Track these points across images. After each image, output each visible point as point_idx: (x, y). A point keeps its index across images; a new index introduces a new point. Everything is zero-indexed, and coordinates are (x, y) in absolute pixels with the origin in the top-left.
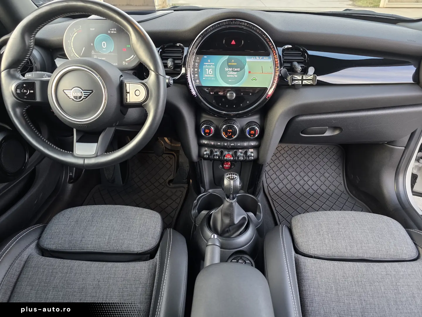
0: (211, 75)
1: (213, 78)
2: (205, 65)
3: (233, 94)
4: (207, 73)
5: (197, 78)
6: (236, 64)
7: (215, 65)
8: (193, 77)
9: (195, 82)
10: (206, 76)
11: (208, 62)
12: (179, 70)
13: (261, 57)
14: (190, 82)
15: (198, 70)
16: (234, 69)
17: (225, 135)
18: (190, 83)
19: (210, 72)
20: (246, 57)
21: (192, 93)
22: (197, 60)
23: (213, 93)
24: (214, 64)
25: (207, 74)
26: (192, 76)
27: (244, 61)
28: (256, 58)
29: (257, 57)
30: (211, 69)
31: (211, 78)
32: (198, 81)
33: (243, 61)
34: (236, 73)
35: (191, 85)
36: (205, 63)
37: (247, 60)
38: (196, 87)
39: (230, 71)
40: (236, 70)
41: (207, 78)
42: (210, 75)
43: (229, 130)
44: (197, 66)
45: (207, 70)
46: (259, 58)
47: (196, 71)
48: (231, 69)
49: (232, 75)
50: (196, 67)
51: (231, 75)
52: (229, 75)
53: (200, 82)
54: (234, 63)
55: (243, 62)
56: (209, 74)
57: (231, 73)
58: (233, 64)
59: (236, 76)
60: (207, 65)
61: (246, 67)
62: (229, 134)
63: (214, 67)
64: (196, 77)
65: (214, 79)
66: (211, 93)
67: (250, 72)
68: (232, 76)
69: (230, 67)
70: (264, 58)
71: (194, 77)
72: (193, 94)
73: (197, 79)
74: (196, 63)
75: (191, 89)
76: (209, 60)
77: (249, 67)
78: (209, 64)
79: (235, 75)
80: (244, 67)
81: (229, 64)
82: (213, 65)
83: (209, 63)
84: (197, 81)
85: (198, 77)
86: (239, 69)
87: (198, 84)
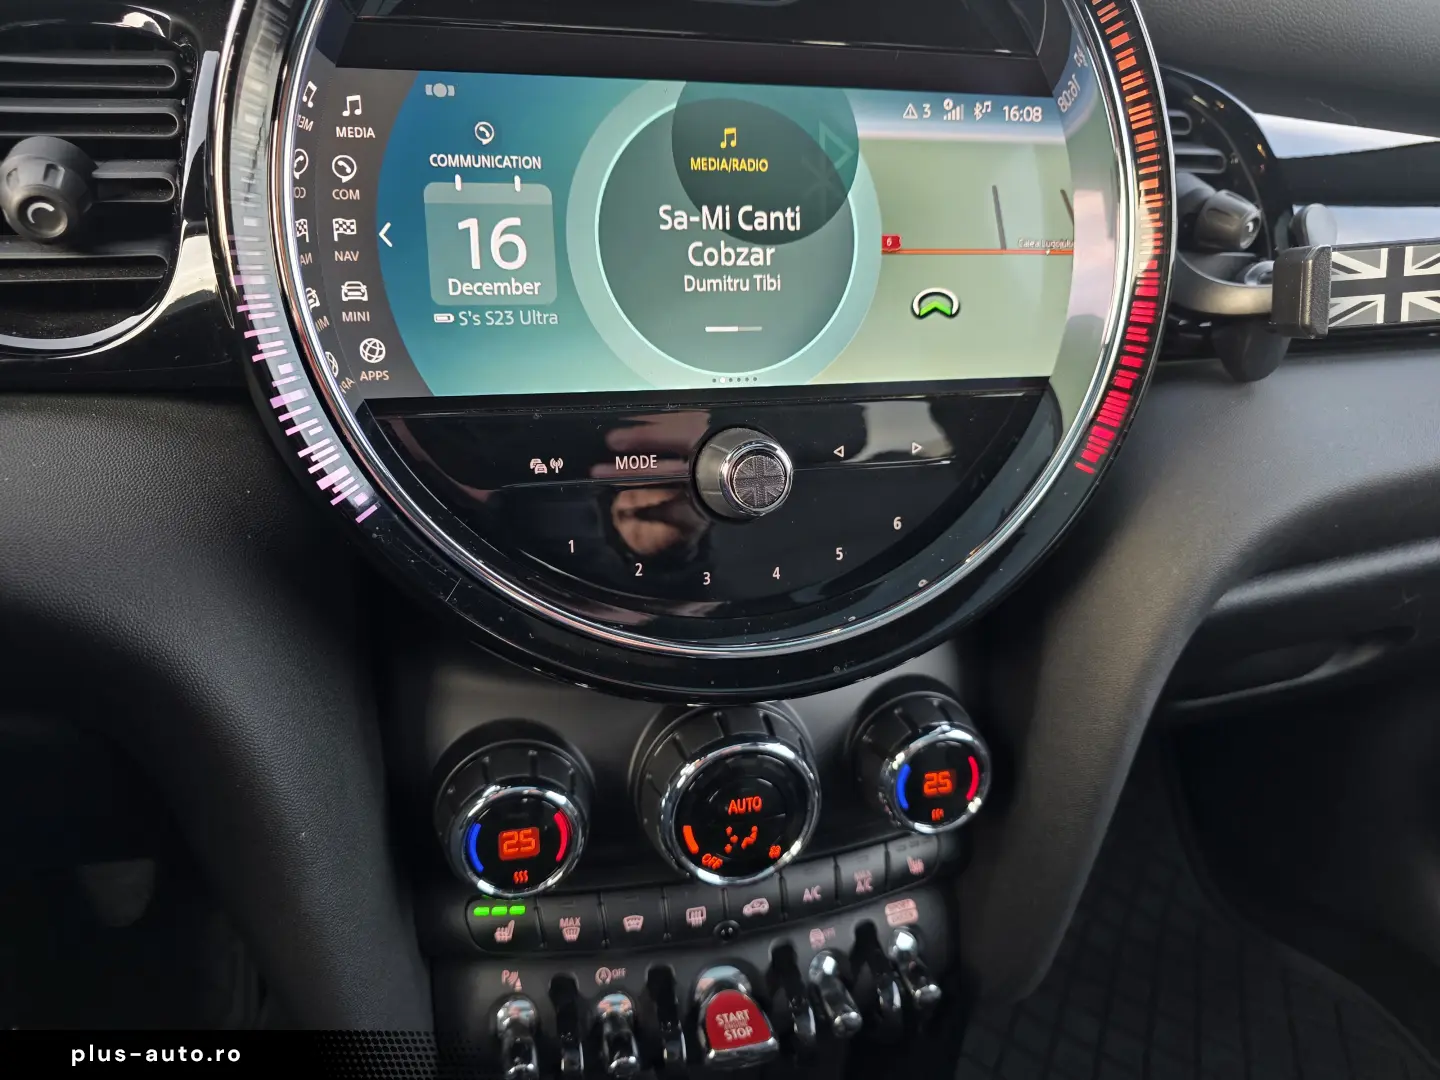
0: (520, 275)
1: (542, 309)
2: (447, 175)
3: (770, 454)
4: (476, 264)
5: (364, 316)
6: (761, 165)
7: (558, 178)
8: (316, 314)
9: (350, 364)
10: (466, 288)
11: (478, 149)
12: (151, 250)
13: (983, 106)
14: (282, 360)
15: (368, 229)
16: (749, 218)
17: (701, 852)
18: (285, 368)
19: (509, 251)
20: (852, 95)
21: (323, 484)
22: (353, 121)
23: (557, 464)
24: (536, 162)
25: (472, 276)
26: (306, 302)
27: (837, 141)
28: (939, 111)
29: (948, 103)
30: (516, 221)
31: (519, 306)
32: (373, 350)
33: (823, 136)
34: (770, 251)
35: (298, 395)
36: (437, 160)
37: (861, 133)
38: (360, 415)
39: (711, 239)
40: (762, 221)
41: (476, 309)
42: (505, 276)
43: (734, 807)
44: (349, 185)
45: (471, 224)
46: (969, 112)
47: (346, 242)
48: (713, 219)
49: (735, 271)
50: (337, 195)
51: (719, 271)
52: (704, 273)
53: (398, 356)
54: (740, 153)
55: (822, 144)
56: (490, 271)
57: (726, 253)
58: (738, 165)
59: (772, 284)
60: (469, 175)
61: (860, 198)
62: (743, 833)
63: (542, 195)
64: (355, 305)
65: (554, 319)
66: (537, 466)
67: (896, 241)
68: (730, 283)
69: (701, 191)
70: (1012, 112)
71: (330, 306)
72: (329, 493)
73: (361, 331)
74: (338, 160)
75: (298, 442)
76: (480, 126)
77: (888, 201)
78: (485, 161)
79: (761, 270)
80: (835, 199)
81: (698, 164)
82: (528, 176)
83: (488, 150)
84: (364, 354)
85: (378, 302)
86: (790, 218)
87: (378, 380)
